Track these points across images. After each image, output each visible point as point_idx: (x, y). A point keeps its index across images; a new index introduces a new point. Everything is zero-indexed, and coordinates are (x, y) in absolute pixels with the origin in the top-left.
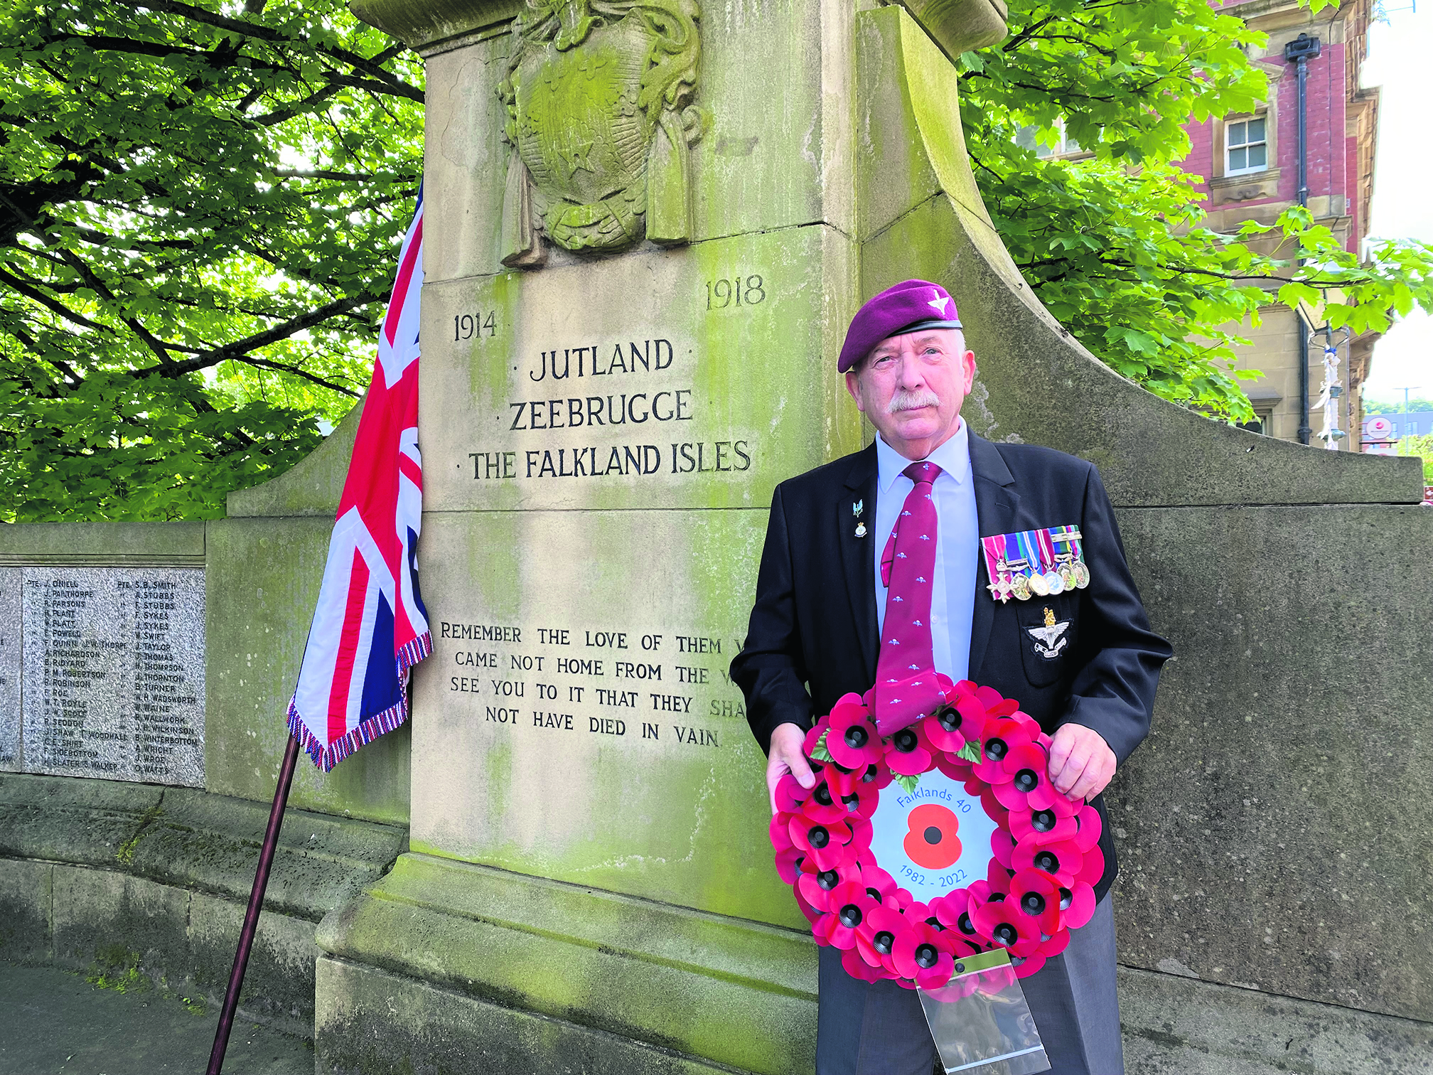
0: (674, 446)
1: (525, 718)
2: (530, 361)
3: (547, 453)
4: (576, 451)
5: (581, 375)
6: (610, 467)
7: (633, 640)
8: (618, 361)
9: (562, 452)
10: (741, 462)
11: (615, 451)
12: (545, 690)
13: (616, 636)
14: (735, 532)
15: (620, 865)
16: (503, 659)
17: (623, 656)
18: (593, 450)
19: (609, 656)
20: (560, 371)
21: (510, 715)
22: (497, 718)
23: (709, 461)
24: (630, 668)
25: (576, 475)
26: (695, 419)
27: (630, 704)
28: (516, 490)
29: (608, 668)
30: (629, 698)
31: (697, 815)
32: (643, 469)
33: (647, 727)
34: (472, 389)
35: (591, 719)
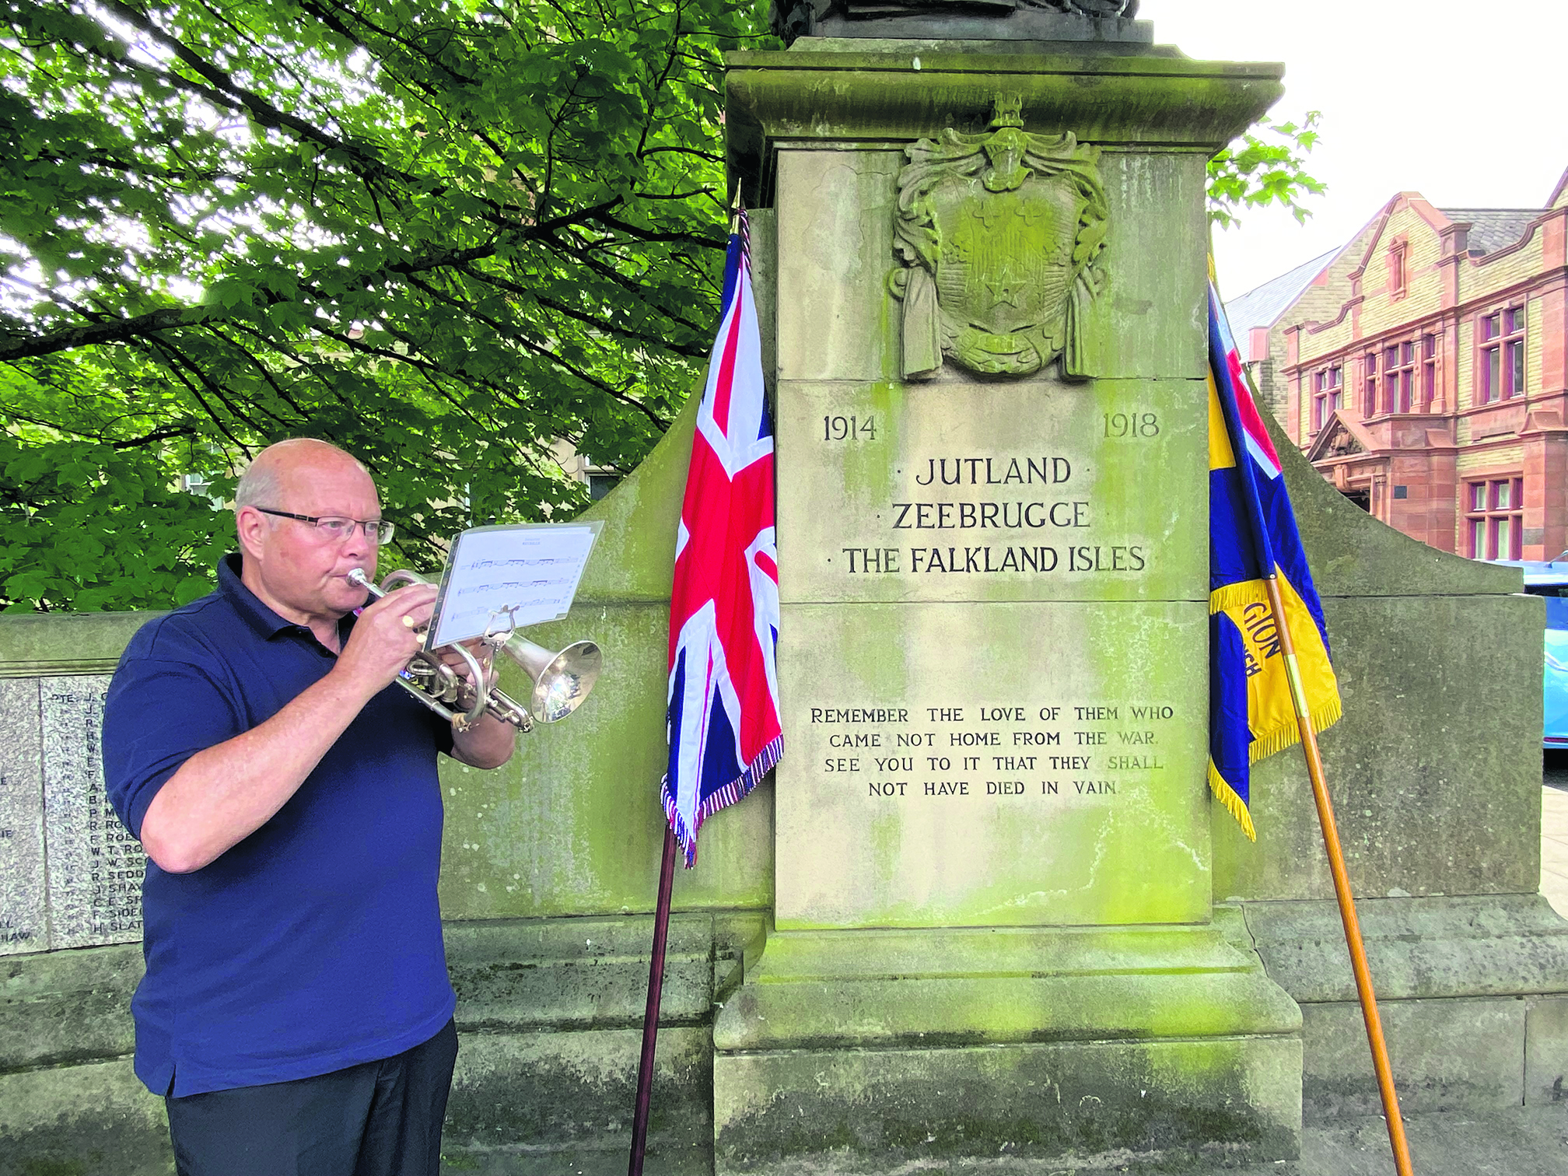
0: (1072, 549)
1: (915, 789)
2: (916, 465)
3: (936, 551)
4: (968, 550)
5: (974, 482)
6: (1005, 565)
7: (1031, 712)
8: (1014, 472)
9: (952, 550)
10: (1137, 564)
11: (1010, 551)
12: (937, 763)
13: (1013, 711)
14: (1132, 620)
15: (1022, 902)
16: (888, 738)
17: (1021, 727)
18: (987, 550)
19: (1006, 729)
20: (950, 476)
21: (898, 789)
22: (882, 792)
23: (1106, 561)
24: (1028, 737)
25: (968, 571)
26: (1093, 527)
27: (1029, 766)
28: (900, 584)
29: (1006, 738)
30: (1027, 763)
31: (1097, 850)
32: (1039, 566)
33: (1046, 785)
34: (846, 488)
35: (988, 784)
